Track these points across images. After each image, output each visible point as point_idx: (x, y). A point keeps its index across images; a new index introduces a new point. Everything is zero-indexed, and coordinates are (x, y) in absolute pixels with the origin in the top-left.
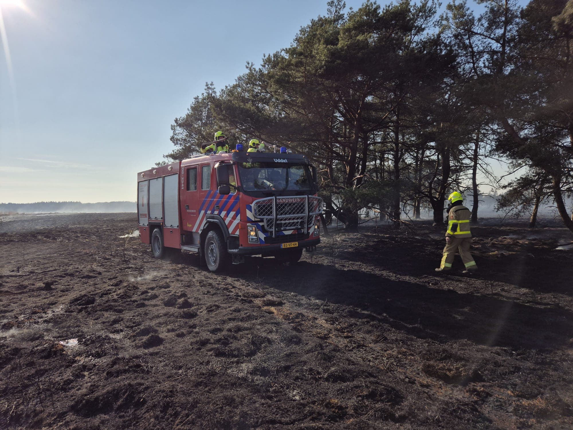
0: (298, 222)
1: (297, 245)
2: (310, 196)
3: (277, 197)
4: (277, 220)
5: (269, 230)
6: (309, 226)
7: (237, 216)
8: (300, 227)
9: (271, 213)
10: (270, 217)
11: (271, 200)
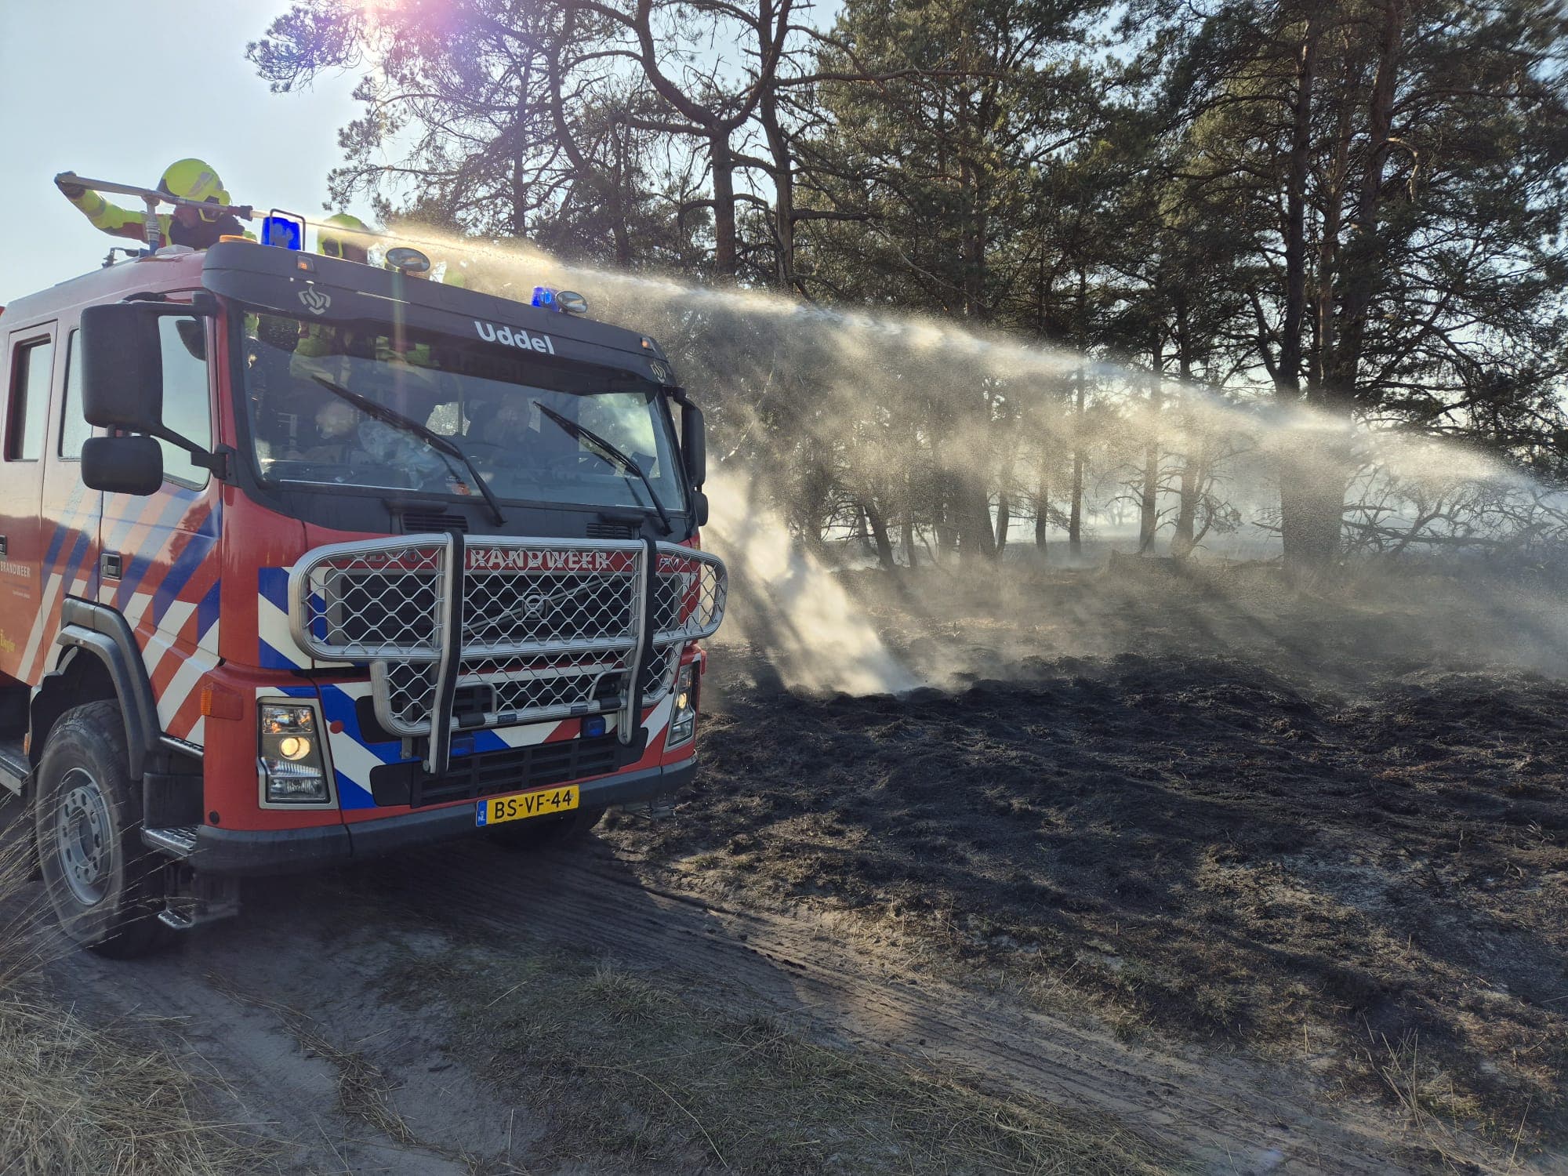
0: (585, 681)
1: (574, 804)
2: (661, 545)
3: (469, 539)
4: (457, 666)
5: (402, 728)
6: (646, 700)
7: (201, 634)
8: (594, 706)
9: (425, 627)
10: (414, 653)
11: (428, 550)
